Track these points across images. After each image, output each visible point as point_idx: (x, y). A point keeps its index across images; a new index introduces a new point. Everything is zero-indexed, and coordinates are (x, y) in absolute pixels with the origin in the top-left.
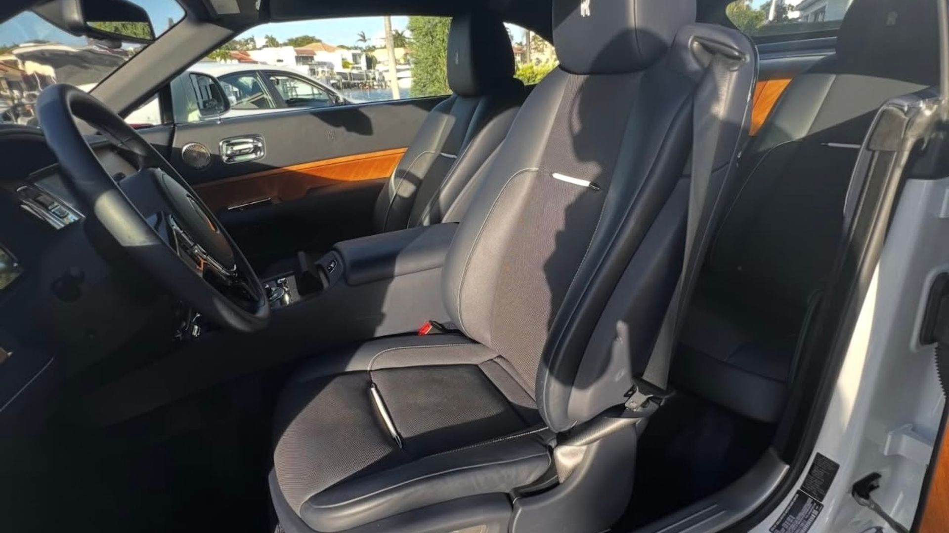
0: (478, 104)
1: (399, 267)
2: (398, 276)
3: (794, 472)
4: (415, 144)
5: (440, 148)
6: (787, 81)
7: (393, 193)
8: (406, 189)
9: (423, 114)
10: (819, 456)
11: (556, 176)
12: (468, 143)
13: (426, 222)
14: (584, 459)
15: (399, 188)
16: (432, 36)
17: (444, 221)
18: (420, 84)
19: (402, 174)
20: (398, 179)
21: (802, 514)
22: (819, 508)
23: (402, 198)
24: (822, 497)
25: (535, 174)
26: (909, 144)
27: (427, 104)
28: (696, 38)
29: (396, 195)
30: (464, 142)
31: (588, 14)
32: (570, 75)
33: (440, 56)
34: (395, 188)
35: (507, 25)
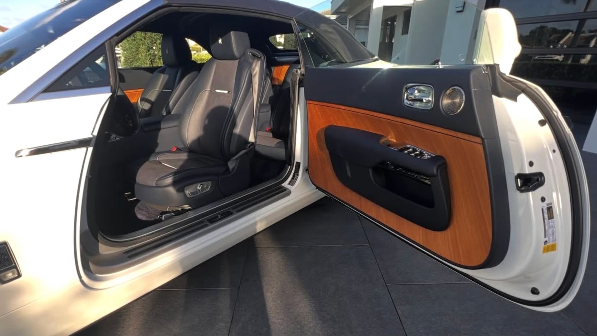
0: (178, 71)
1: (162, 126)
2: (163, 129)
3: (291, 168)
4: (147, 87)
5: (162, 87)
6: (288, 66)
7: (140, 108)
8: (147, 106)
9: (148, 74)
10: (297, 162)
11: (217, 91)
12: (177, 85)
13: (165, 114)
14: (235, 166)
15: (143, 106)
16: (134, 37)
17: (172, 113)
18: (128, 61)
19: (143, 100)
20: (142, 102)
21: (295, 178)
22: (298, 175)
23: (144, 110)
24: (298, 173)
25: (209, 91)
26: (298, 79)
27: (151, 70)
28: (250, 52)
29: (142, 109)
30: (176, 85)
31: (221, 43)
32: (218, 61)
33: (139, 47)
34: (141, 106)
35: (186, 39)
